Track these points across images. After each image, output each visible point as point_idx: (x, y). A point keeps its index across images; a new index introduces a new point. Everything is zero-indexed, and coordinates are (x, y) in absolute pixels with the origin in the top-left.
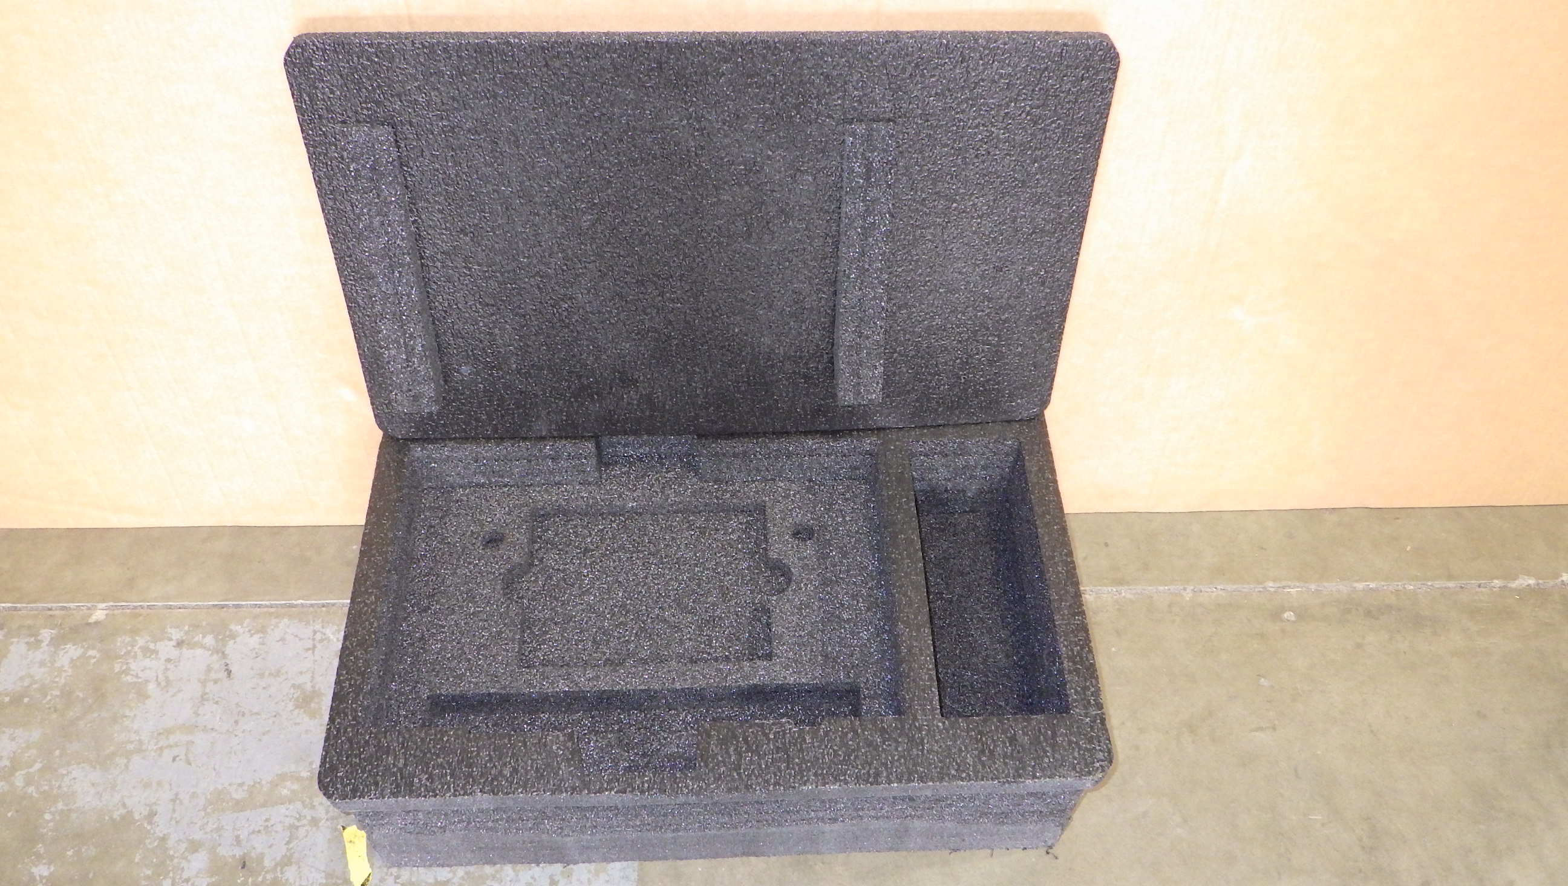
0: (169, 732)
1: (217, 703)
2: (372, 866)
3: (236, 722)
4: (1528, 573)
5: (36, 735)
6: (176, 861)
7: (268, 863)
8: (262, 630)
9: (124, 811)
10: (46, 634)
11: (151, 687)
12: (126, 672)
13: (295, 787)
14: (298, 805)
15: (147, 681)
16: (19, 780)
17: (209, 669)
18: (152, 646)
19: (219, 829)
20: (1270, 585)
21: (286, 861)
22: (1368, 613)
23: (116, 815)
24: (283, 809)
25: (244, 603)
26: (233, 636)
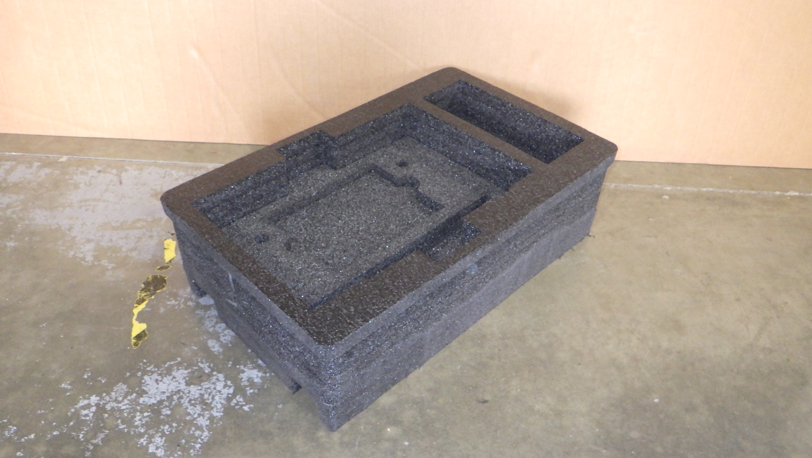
0: (86, 201)
1: (112, 192)
2: (176, 254)
3: (120, 200)
4: (795, 190)
5: (22, 197)
6: (78, 245)
7: (124, 249)
8: (141, 169)
9: (57, 226)
10: (36, 164)
11: (82, 185)
12: (71, 179)
13: (144, 224)
14: (144, 230)
15: (80, 183)
16: (9, 212)
17: (112, 181)
18: (86, 171)
19: (103, 236)
20: (657, 186)
21: (135, 249)
22: (708, 199)
23: (53, 227)
24: (136, 231)
25: (134, 160)
26: (126, 170)
